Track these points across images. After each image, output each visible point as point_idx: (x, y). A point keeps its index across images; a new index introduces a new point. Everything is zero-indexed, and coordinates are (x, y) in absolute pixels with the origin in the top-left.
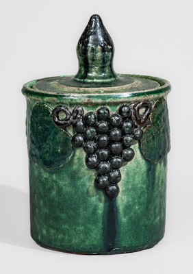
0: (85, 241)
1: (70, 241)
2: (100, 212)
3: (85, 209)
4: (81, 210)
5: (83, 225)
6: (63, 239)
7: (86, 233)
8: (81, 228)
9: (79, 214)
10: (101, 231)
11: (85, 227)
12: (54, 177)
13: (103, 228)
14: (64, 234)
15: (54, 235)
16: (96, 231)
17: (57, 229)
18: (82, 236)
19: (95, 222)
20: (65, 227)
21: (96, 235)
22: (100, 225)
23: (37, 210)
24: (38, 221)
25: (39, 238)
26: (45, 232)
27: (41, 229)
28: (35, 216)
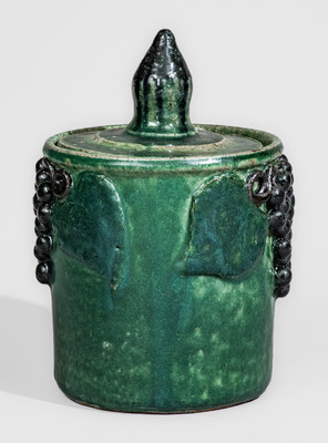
6: (248, 383)
12: (241, 287)
14: (250, 373)
17: (243, 370)
20: (252, 362)
23: (201, 353)
24: (203, 369)
25: (205, 396)
26: (219, 382)
27: (210, 380)
28: (193, 364)
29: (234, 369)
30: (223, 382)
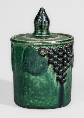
0: (52, 103)
1: (45, 104)
2: (58, 90)
3: (52, 89)
4: (51, 90)
5: (51, 96)
6: (42, 104)
7: (52, 100)
8: (50, 98)
9: (49, 92)
10: (58, 98)
11: (52, 97)
12: (38, 77)
13: (59, 97)
14: (42, 101)
15: (37, 102)
16: (56, 99)
17: (39, 100)
18: (51, 101)
19: (56, 95)
20: (43, 98)
21: (56, 100)
22: (58, 96)
23: (27, 92)
24: (27, 97)
25: (28, 104)
26: (32, 102)
27: (29, 100)
28: (25, 95)
29: (36, 99)
30: (33, 102)
